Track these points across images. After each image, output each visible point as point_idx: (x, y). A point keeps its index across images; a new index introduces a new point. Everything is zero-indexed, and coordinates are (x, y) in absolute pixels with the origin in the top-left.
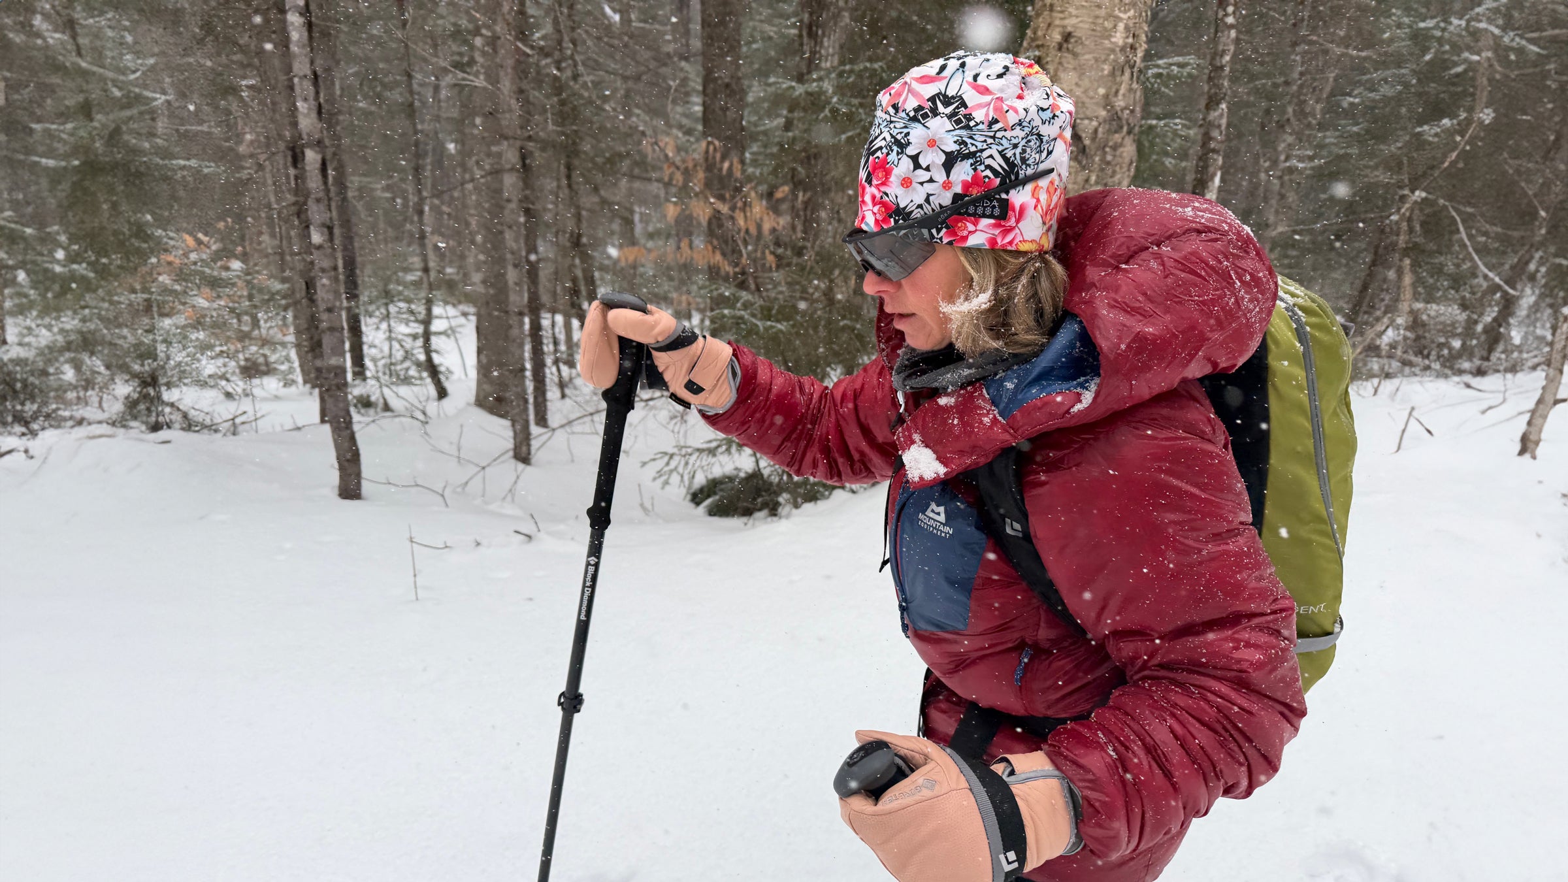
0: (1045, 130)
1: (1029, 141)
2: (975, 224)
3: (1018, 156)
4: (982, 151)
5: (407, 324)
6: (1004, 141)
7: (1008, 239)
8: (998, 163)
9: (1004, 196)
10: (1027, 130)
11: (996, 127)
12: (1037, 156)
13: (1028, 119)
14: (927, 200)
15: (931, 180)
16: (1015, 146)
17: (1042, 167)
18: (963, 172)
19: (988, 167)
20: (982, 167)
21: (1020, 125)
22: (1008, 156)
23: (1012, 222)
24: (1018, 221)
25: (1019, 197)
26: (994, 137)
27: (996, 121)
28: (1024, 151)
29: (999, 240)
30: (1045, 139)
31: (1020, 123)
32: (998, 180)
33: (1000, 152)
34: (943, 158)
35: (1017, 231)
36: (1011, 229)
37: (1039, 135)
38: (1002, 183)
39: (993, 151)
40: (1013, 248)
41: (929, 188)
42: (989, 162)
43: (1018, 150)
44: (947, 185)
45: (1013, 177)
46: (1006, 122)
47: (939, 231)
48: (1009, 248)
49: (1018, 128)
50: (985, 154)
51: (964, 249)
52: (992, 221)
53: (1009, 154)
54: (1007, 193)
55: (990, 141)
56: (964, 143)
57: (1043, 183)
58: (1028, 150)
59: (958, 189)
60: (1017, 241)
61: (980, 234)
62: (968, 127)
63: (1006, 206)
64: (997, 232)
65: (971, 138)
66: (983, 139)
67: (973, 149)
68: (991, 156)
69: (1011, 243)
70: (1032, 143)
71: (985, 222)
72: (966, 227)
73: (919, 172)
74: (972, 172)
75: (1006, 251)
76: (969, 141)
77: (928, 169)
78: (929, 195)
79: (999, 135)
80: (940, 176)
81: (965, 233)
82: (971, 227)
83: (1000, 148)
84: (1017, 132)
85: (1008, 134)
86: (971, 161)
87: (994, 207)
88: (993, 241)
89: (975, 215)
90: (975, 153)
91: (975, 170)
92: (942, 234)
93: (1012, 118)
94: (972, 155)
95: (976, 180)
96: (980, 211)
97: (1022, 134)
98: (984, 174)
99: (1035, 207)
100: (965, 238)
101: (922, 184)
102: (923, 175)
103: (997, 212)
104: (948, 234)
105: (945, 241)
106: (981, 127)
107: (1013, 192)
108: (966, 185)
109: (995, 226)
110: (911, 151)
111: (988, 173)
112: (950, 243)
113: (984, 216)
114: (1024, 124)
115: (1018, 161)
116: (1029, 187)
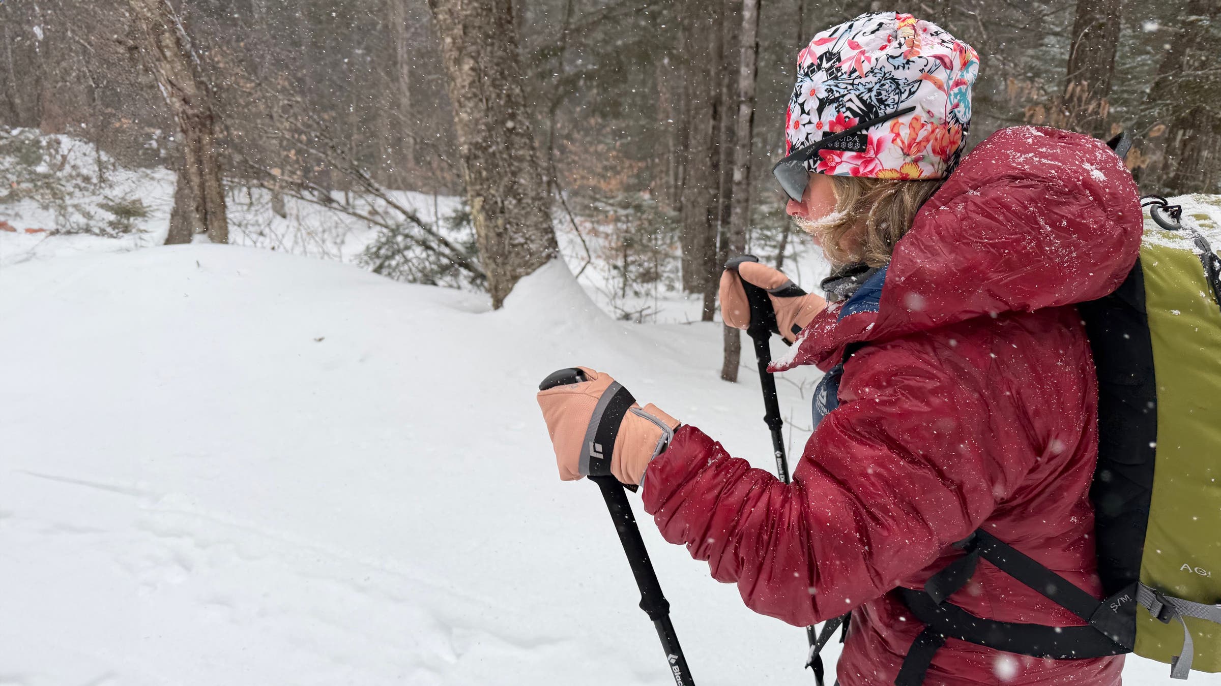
0: (899, 75)
1: (884, 85)
2: (840, 156)
3: (873, 98)
4: (843, 96)
5: (763, 249)
6: (860, 87)
7: (870, 168)
8: (856, 105)
9: (864, 132)
10: (879, 76)
11: (854, 76)
12: (896, 97)
13: (879, 67)
14: (807, 138)
15: (810, 123)
16: (870, 90)
17: (902, 106)
18: (830, 113)
19: (849, 109)
20: (844, 110)
21: (872, 72)
22: (865, 98)
23: (872, 154)
24: (877, 153)
25: (876, 133)
26: (852, 84)
27: (854, 71)
28: (879, 94)
29: (861, 170)
30: (901, 82)
31: (872, 71)
32: (857, 120)
33: (858, 96)
34: (818, 103)
35: (877, 161)
36: (870, 161)
37: (893, 79)
38: (862, 121)
39: (852, 95)
40: (873, 176)
41: (809, 128)
42: (849, 104)
43: (874, 93)
44: (819, 126)
45: (872, 116)
46: (861, 70)
47: (815, 162)
48: (870, 176)
49: (871, 75)
50: (846, 98)
51: (834, 177)
52: (854, 154)
53: (866, 97)
54: (867, 129)
55: (850, 87)
56: (831, 91)
57: (905, 120)
58: (884, 93)
59: (826, 128)
60: (877, 169)
61: (845, 163)
62: (836, 78)
63: (865, 140)
64: (859, 162)
65: (837, 86)
66: (844, 86)
67: (837, 95)
68: (850, 100)
69: (871, 172)
70: (887, 87)
71: (848, 155)
72: (833, 159)
73: (804, 116)
74: (836, 114)
75: (868, 178)
76: (835, 89)
77: (808, 114)
78: (808, 134)
79: (856, 82)
80: (815, 118)
81: (833, 164)
82: (837, 159)
83: (858, 93)
84: (871, 78)
85: (863, 80)
86: (836, 105)
87: (855, 142)
88: (856, 171)
89: (839, 148)
90: (839, 97)
91: (838, 112)
92: (817, 165)
93: (866, 67)
94: (836, 100)
95: (840, 120)
96: (843, 145)
97: (875, 80)
98: (845, 115)
99: (894, 141)
100: (833, 168)
101: (804, 125)
102: (806, 120)
103: (858, 145)
104: (822, 165)
105: (818, 170)
106: (845, 76)
107: (872, 129)
108: (832, 124)
109: (859, 157)
110: (801, 100)
111: (848, 114)
112: (822, 172)
113: (847, 149)
114: (876, 71)
115: (875, 102)
116: (888, 124)
